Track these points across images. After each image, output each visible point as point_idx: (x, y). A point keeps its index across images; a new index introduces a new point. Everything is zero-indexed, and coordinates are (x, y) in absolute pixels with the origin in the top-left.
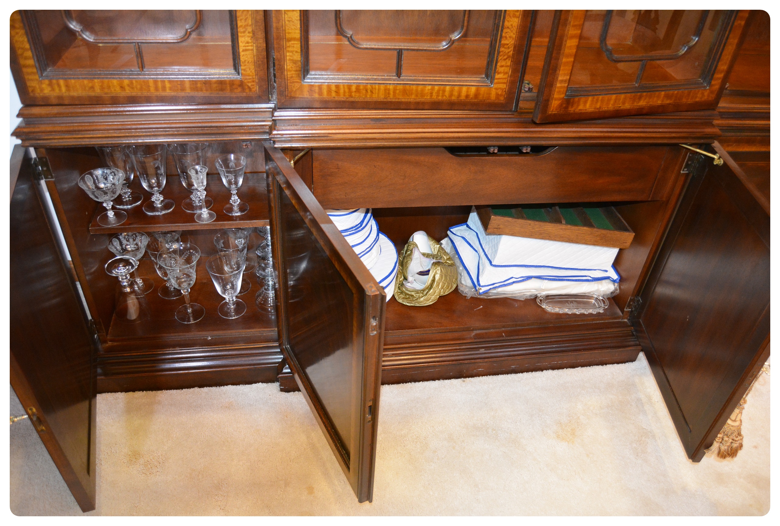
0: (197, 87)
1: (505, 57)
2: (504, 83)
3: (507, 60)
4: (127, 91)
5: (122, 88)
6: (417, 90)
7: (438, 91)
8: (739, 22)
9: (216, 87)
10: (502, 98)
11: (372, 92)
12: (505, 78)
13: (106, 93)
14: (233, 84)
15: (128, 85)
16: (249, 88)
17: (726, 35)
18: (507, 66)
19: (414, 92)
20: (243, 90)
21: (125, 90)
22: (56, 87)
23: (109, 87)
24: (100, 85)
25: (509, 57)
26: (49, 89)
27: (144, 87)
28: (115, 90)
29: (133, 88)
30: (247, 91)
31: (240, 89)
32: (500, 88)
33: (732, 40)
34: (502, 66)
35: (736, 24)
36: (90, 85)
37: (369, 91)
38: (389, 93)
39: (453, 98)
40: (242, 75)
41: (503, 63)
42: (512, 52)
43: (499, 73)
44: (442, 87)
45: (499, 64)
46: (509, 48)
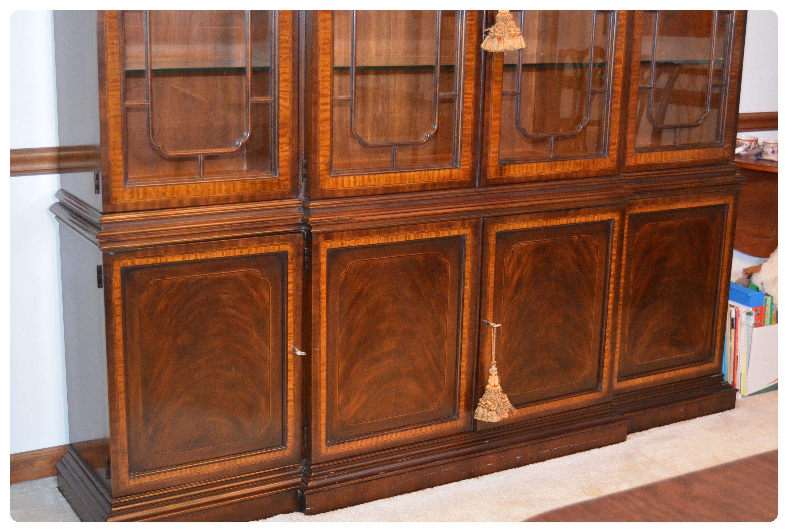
0: (245, 188)
1: (466, 144)
2: (468, 164)
3: (468, 146)
4: (192, 194)
5: (188, 192)
6: (410, 176)
7: (424, 175)
8: (615, 106)
9: (260, 186)
10: (467, 177)
11: (379, 180)
12: (468, 161)
13: (174, 198)
14: (273, 183)
15: (193, 190)
16: (284, 185)
17: (609, 116)
18: (469, 151)
19: (408, 177)
20: (280, 187)
21: (190, 194)
22: (135, 195)
23: (178, 192)
24: (171, 190)
25: (469, 143)
26: (130, 196)
27: (205, 190)
28: (182, 195)
29: (196, 192)
30: (282, 188)
31: (277, 187)
32: (466, 169)
33: (614, 119)
34: (465, 151)
35: (613, 107)
36: (164, 191)
37: (377, 179)
38: (390, 181)
39: (435, 180)
40: (279, 175)
41: (466, 149)
42: (470, 140)
43: (464, 157)
44: (427, 172)
45: (463, 151)
46: (468, 137)
